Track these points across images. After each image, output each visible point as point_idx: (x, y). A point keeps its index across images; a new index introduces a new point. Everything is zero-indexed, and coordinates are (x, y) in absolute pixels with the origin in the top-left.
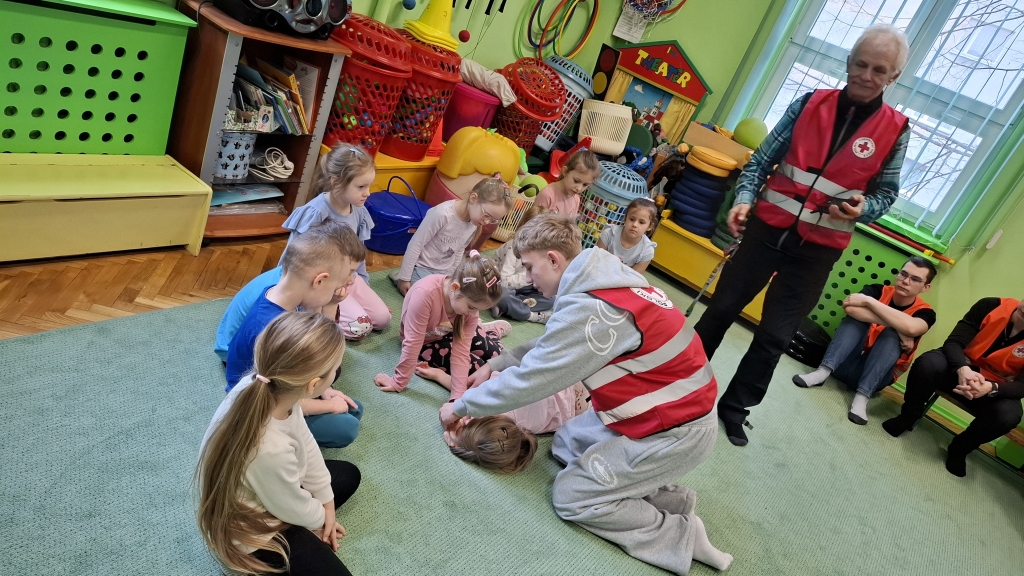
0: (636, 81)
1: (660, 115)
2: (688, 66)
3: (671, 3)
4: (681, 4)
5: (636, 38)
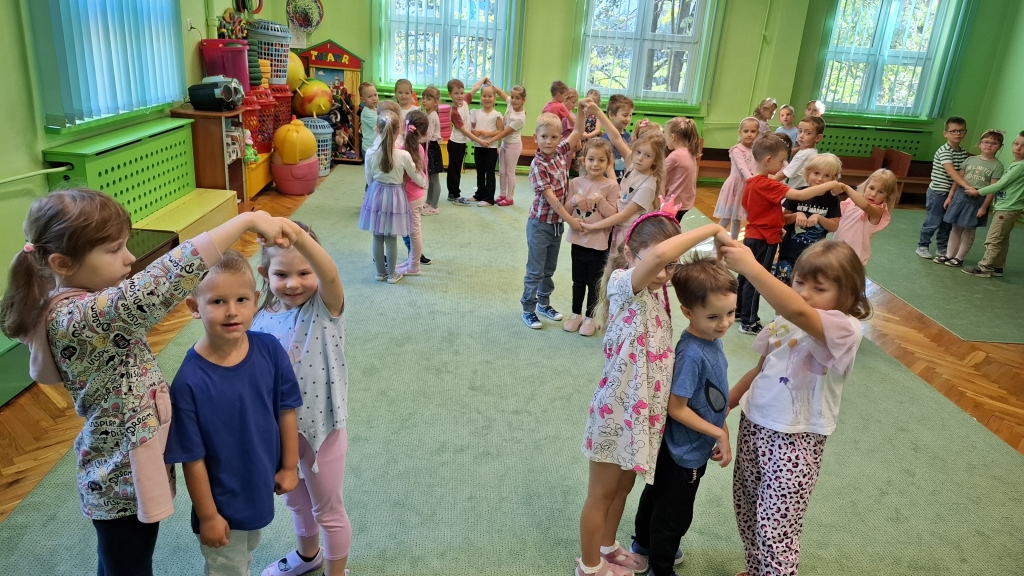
0: (318, 69)
1: (342, 84)
2: (344, 52)
3: (315, 17)
4: (321, 16)
5: (304, 45)
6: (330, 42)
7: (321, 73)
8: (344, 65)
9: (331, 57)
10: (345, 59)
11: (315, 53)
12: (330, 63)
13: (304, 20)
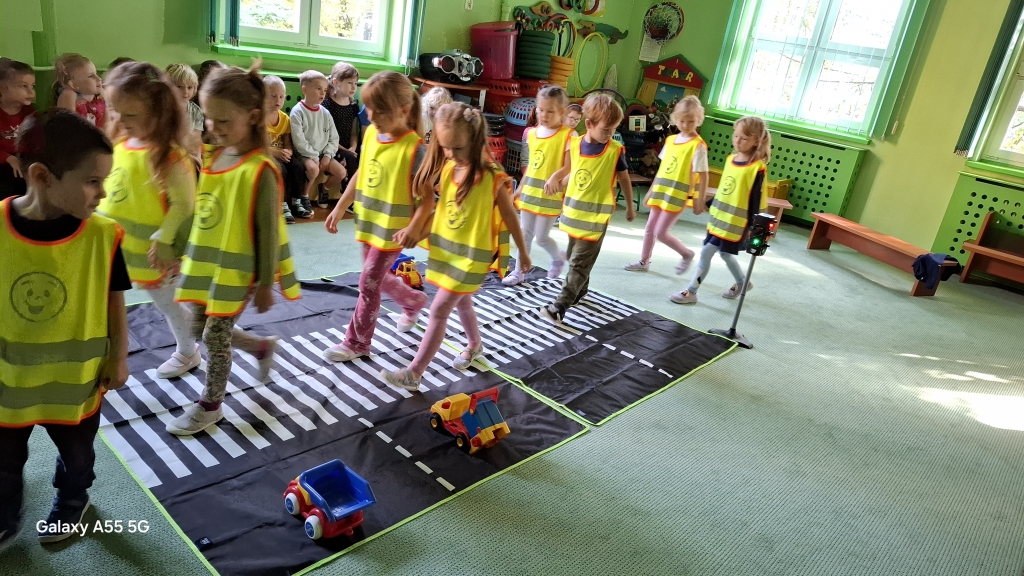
0: (661, 85)
2: (691, 68)
3: (673, 31)
4: (679, 30)
5: (654, 58)
6: (680, 57)
7: (663, 89)
8: (687, 83)
9: (676, 74)
10: (689, 77)
11: (662, 68)
12: (675, 80)
13: (659, 32)
